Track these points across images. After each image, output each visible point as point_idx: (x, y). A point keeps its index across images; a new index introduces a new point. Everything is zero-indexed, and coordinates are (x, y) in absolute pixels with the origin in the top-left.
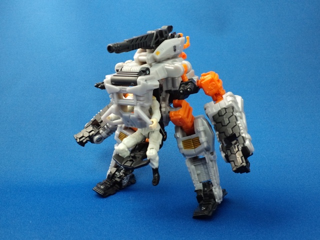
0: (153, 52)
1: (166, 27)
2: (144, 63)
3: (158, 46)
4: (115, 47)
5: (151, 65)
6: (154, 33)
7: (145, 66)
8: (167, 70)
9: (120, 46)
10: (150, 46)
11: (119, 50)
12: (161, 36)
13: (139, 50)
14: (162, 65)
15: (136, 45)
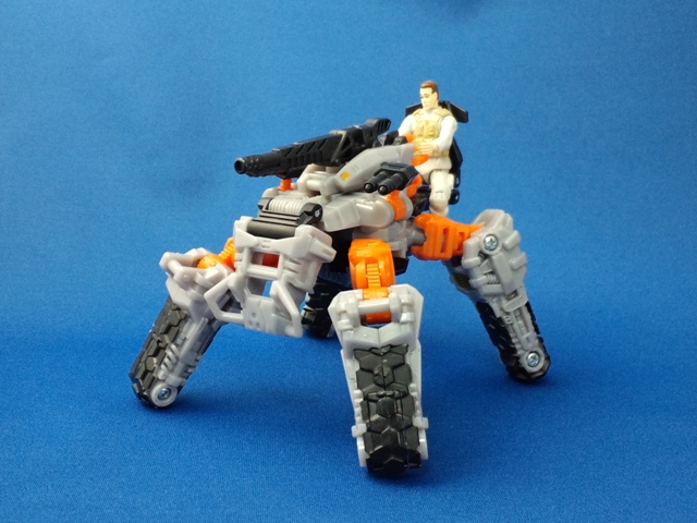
0: (337, 172)
1: (375, 122)
2: (316, 193)
3: (349, 160)
4: (249, 164)
5: (329, 199)
6: (341, 136)
7: (317, 200)
8: (361, 211)
9: (260, 162)
10: (329, 160)
11: (257, 169)
12: (359, 141)
13: (310, 167)
14: (350, 200)
15: (296, 159)
